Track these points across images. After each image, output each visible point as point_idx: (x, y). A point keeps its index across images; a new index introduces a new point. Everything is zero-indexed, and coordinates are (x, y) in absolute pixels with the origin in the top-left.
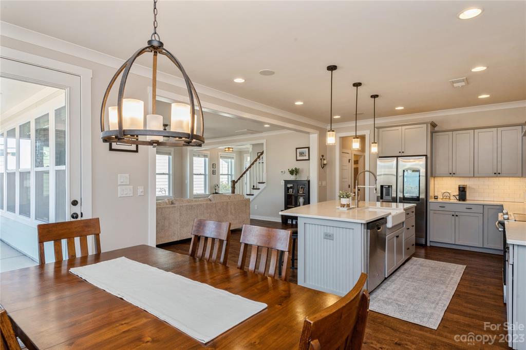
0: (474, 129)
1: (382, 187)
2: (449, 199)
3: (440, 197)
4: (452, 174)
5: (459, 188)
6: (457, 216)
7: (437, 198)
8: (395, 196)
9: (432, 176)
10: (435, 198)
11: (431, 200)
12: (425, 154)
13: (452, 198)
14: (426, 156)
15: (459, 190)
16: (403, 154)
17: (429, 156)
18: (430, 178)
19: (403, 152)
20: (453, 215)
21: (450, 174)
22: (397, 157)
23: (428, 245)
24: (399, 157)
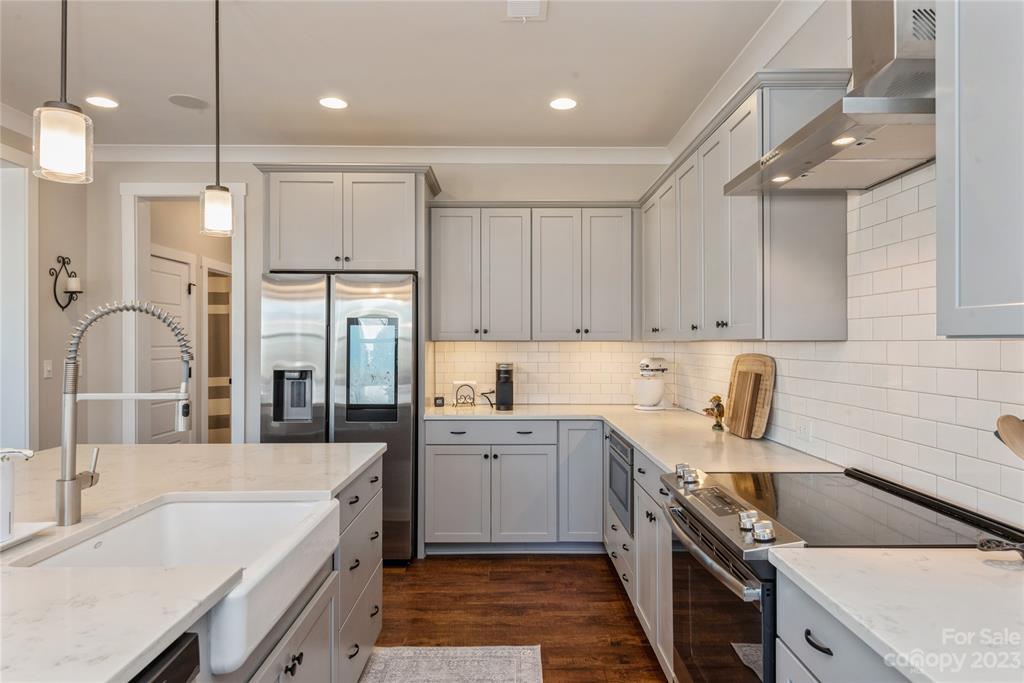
0: (531, 206)
1: (279, 376)
2: (473, 404)
3: (450, 399)
4: (481, 333)
5: (499, 372)
6: (496, 457)
7: (442, 405)
8: (322, 400)
9: (430, 338)
10: (436, 405)
11: (429, 412)
12: (412, 268)
13: (478, 400)
14: (415, 274)
15: (498, 378)
16: (348, 266)
17: (422, 274)
18: (427, 343)
19: (347, 259)
20: (486, 456)
21: (477, 332)
22: (329, 273)
23: (421, 555)
24: (334, 273)
